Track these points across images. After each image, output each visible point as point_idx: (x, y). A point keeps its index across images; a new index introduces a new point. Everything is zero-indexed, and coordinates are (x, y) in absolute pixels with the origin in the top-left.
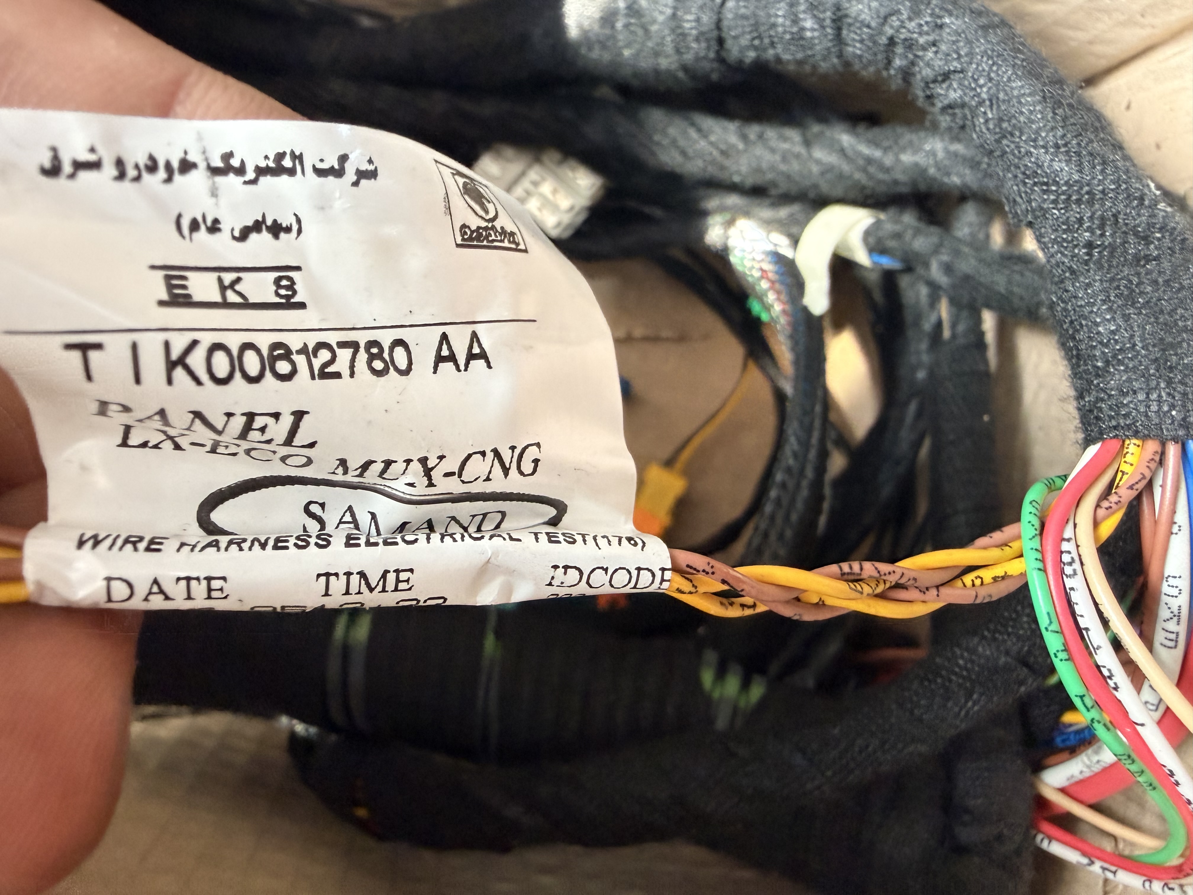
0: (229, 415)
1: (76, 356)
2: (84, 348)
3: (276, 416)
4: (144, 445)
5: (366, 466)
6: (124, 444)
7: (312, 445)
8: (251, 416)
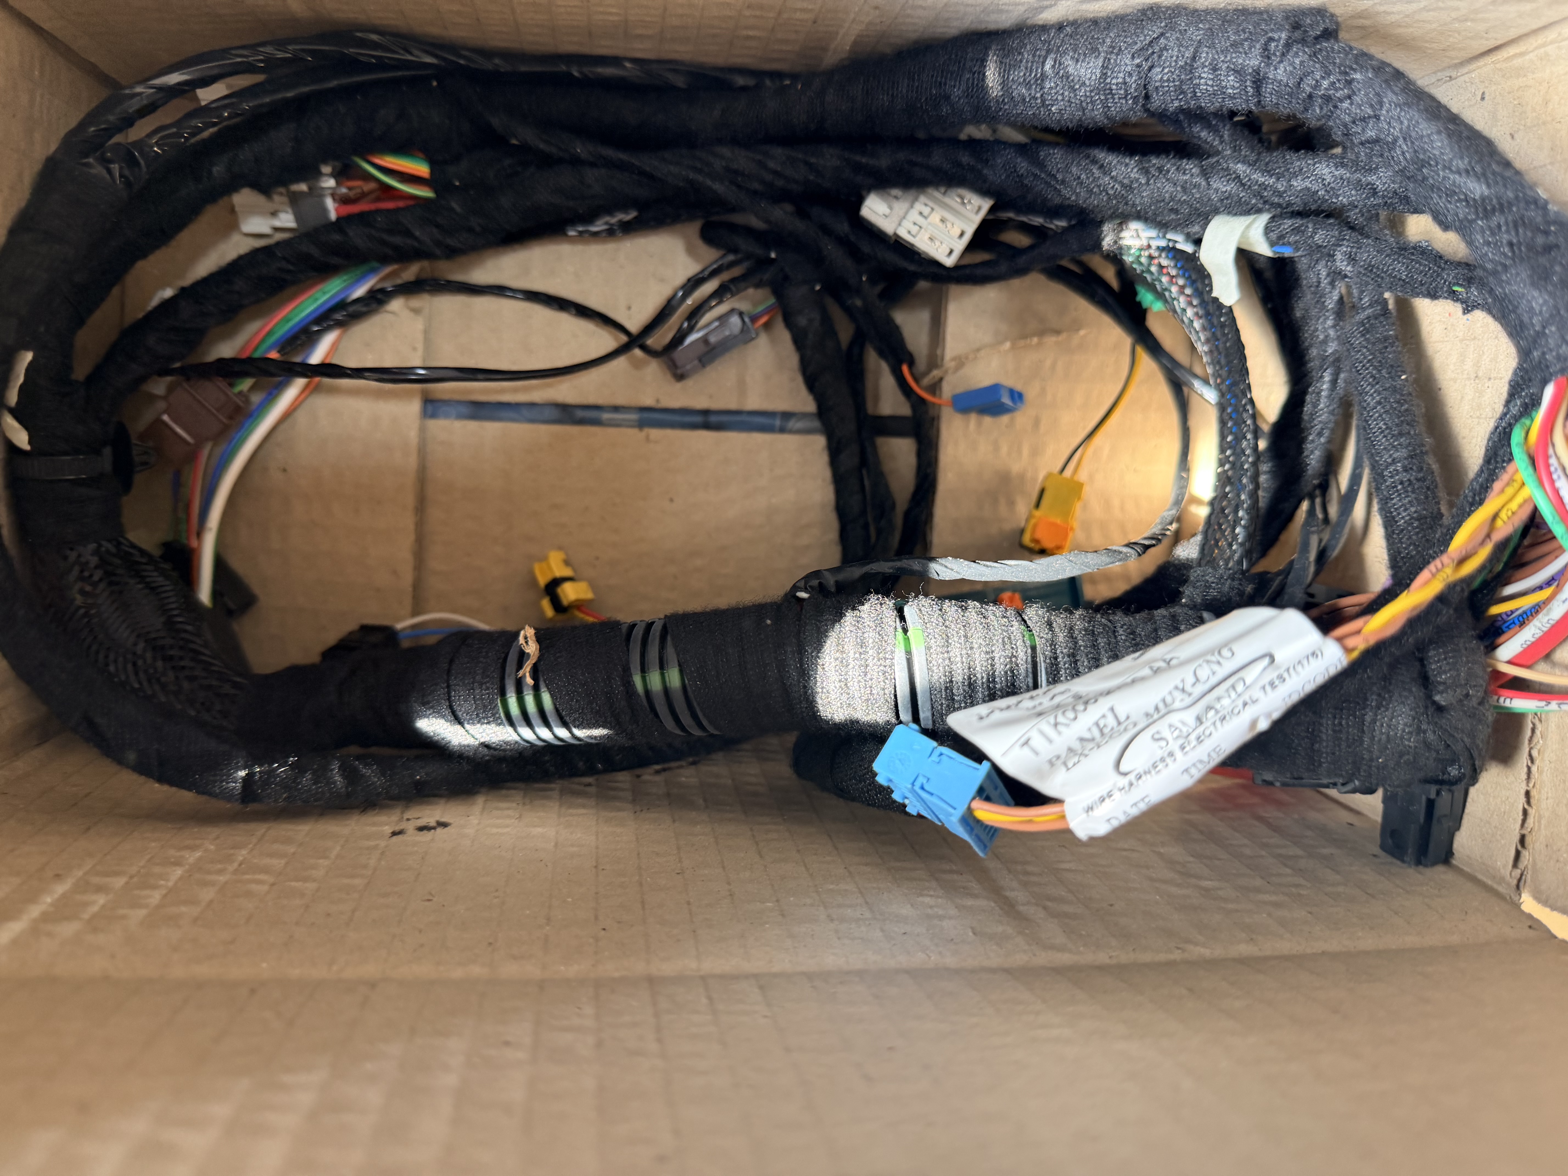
0: (1089, 729)
1: (1026, 748)
2: (1026, 743)
3: (1104, 716)
4: (1074, 765)
5: (1157, 709)
6: (1068, 769)
7: (1128, 718)
8: (1097, 724)
